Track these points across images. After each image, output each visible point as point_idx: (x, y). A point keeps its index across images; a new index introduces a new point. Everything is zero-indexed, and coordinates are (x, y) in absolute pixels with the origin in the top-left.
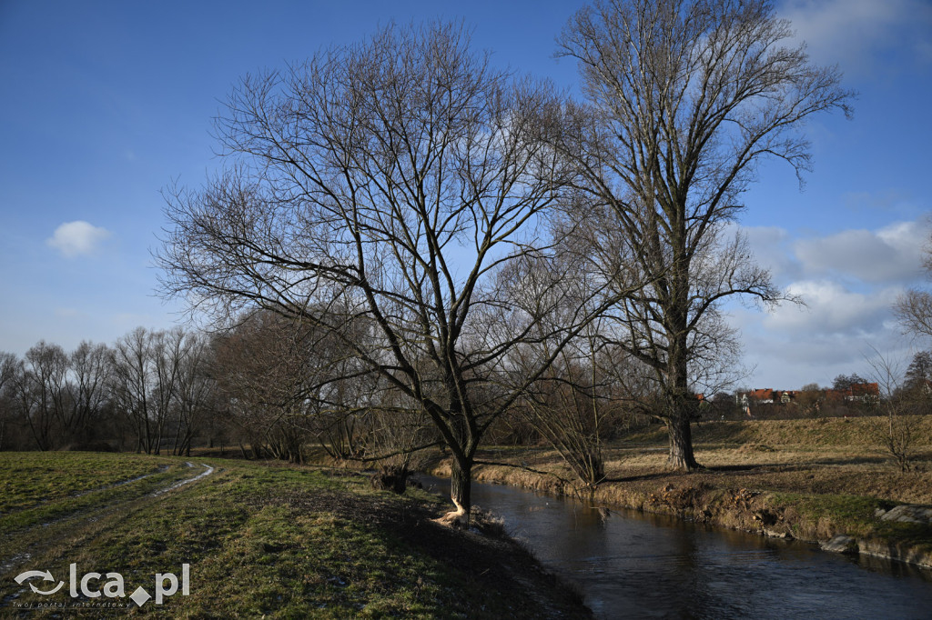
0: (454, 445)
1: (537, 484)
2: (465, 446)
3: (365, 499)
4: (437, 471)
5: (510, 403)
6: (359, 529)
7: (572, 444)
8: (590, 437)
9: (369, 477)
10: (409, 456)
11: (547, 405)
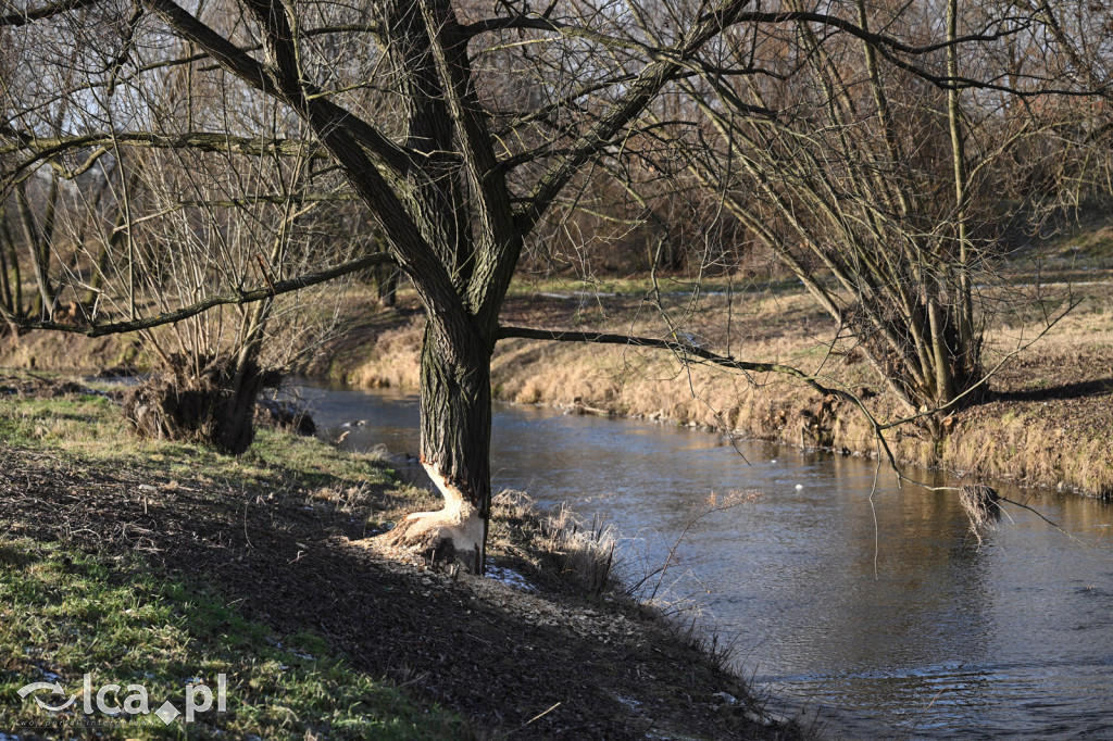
0: (427, 269)
1: (735, 412)
2: (467, 273)
3: (103, 473)
4: (367, 372)
5: (633, 108)
6: (83, 572)
7: (864, 265)
8: (935, 236)
9: (120, 396)
10: (263, 317)
11: (773, 115)
